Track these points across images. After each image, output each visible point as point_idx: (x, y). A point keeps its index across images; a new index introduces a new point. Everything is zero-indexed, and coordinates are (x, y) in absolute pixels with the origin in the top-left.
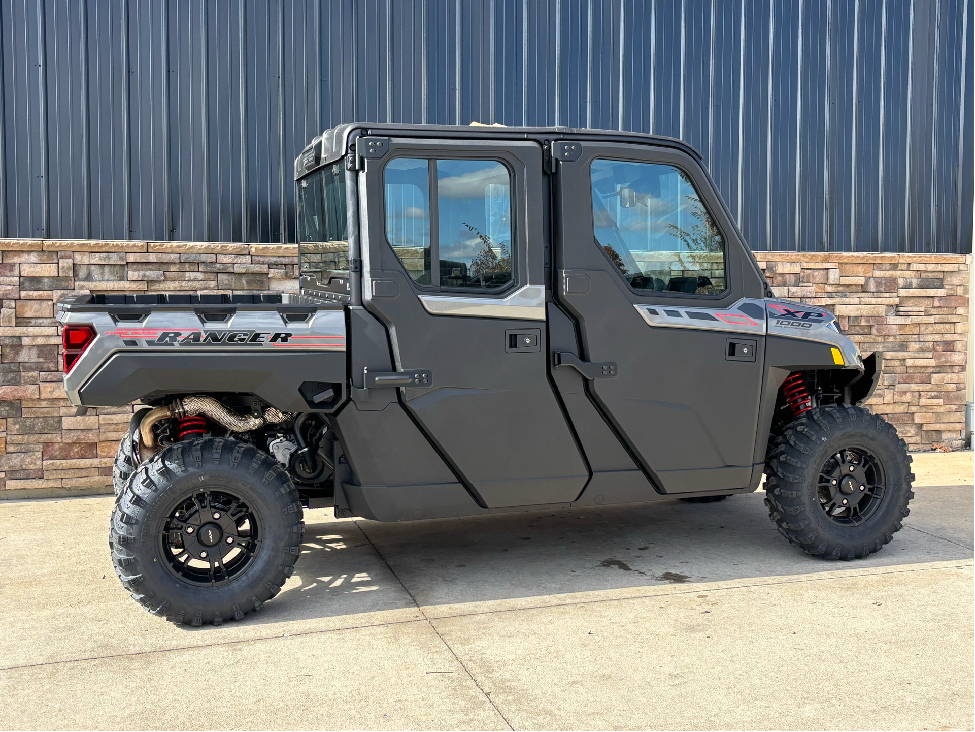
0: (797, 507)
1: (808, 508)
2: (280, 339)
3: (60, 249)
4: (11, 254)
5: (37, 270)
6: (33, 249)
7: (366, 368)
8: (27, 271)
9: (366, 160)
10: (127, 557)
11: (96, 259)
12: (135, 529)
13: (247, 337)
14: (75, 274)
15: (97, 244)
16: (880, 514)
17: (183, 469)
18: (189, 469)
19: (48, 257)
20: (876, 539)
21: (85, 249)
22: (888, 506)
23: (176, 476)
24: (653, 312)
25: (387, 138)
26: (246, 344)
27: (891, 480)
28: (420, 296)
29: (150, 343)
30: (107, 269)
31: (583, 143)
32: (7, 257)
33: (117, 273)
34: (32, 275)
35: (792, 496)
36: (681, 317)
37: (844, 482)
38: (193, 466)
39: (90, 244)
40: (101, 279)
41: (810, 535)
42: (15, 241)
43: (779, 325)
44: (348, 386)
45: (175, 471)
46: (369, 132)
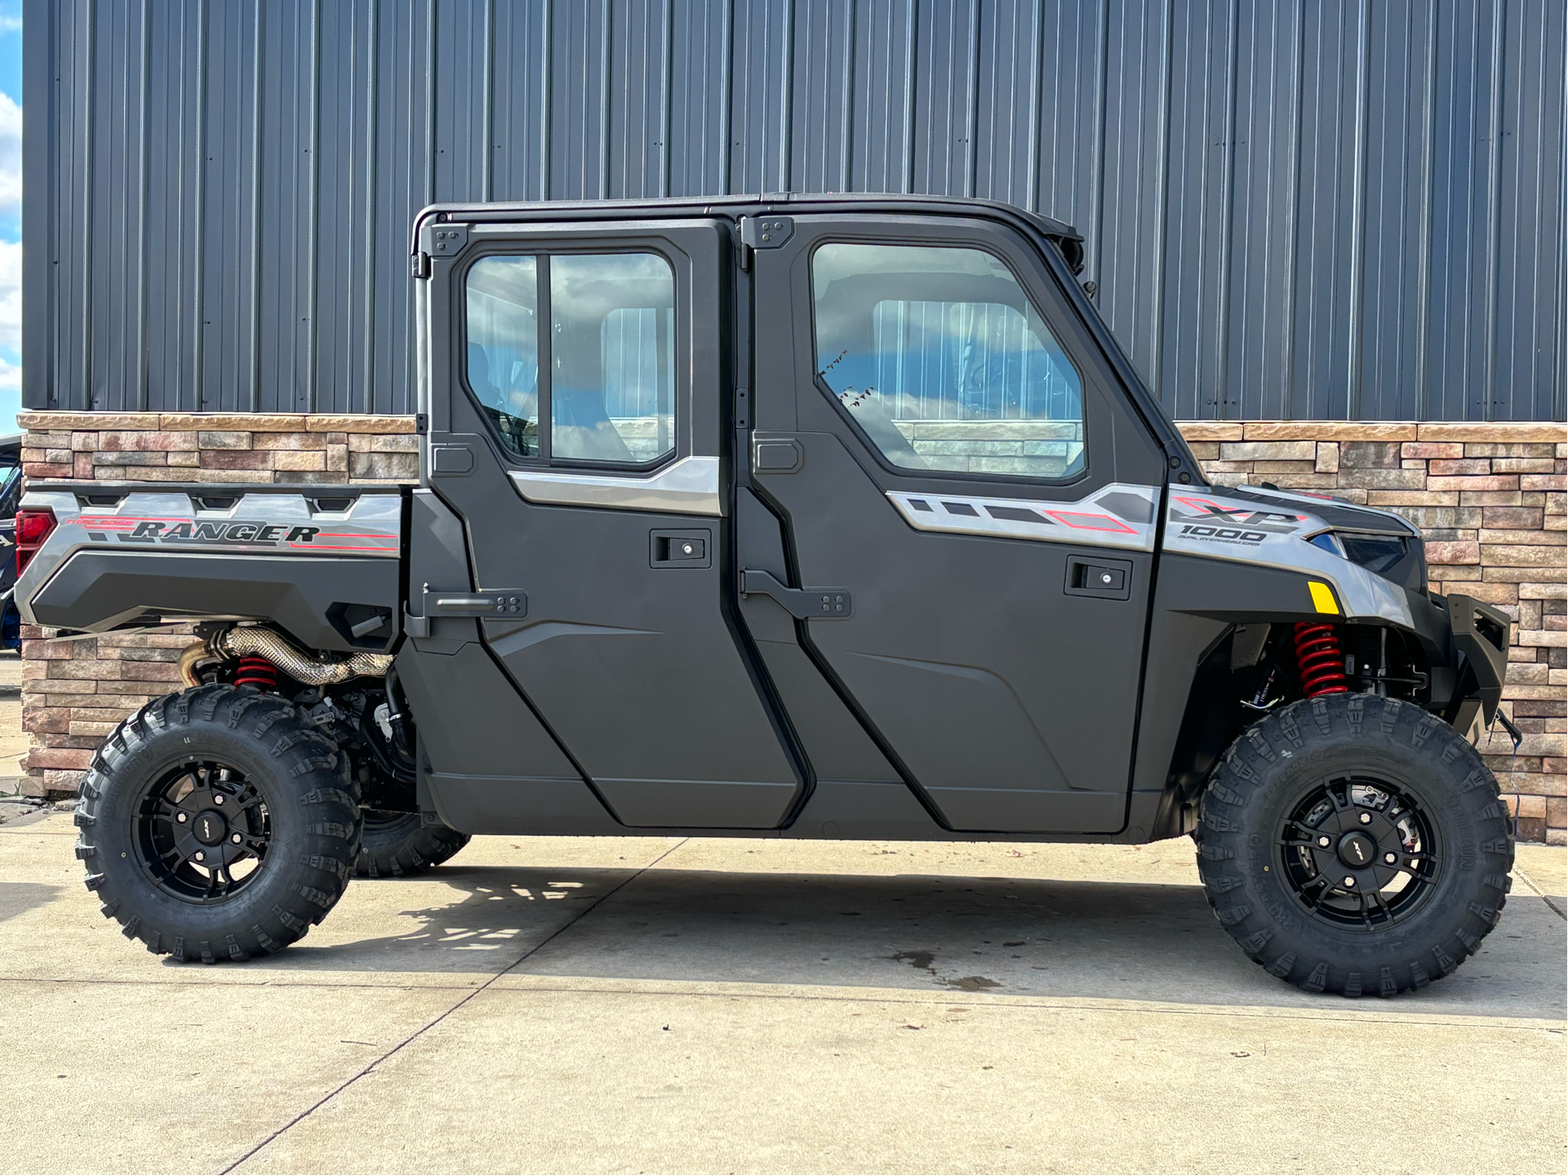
0: (1226, 880)
1: (1249, 883)
2: (300, 537)
3: (328, 429)
4: (265, 437)
5: (296, 460)
6: (293, 430)
7: (426, 585)
8: (282, 461)
9: (432, 260)
10: (85, 847)
11: (379, 444)
12: (97, 805)
13: (254, 533)
14: (350, 466)
15: (380, 420)
16: (1426, 912)
17: (163, 724)
18: (171, 724)
19: (315, 440)
20: (1413, 960)
21: (364, 428)
22: (1444, 899)
23: (153, 734)
24: (920, 505)
25: (465, 225)
26: (252, 543)
27: (1453, 847)
28: (510, 473)
29: (122, 537)
30: (395, 460)
31: (797, 218)
32: (259, 441)
33: (410, 467)
34: (289, 468)
35: (1214, 857)
36: (976, 514)
37: (1344, 842)
38: (176, 721)
39: (369, 421)
40: (387, 476)
41: (1255, 936)
42: (267, 418)
43: (1188, 534)
44: (401, 614)
45: (152, 727)
46: (450, 217)
